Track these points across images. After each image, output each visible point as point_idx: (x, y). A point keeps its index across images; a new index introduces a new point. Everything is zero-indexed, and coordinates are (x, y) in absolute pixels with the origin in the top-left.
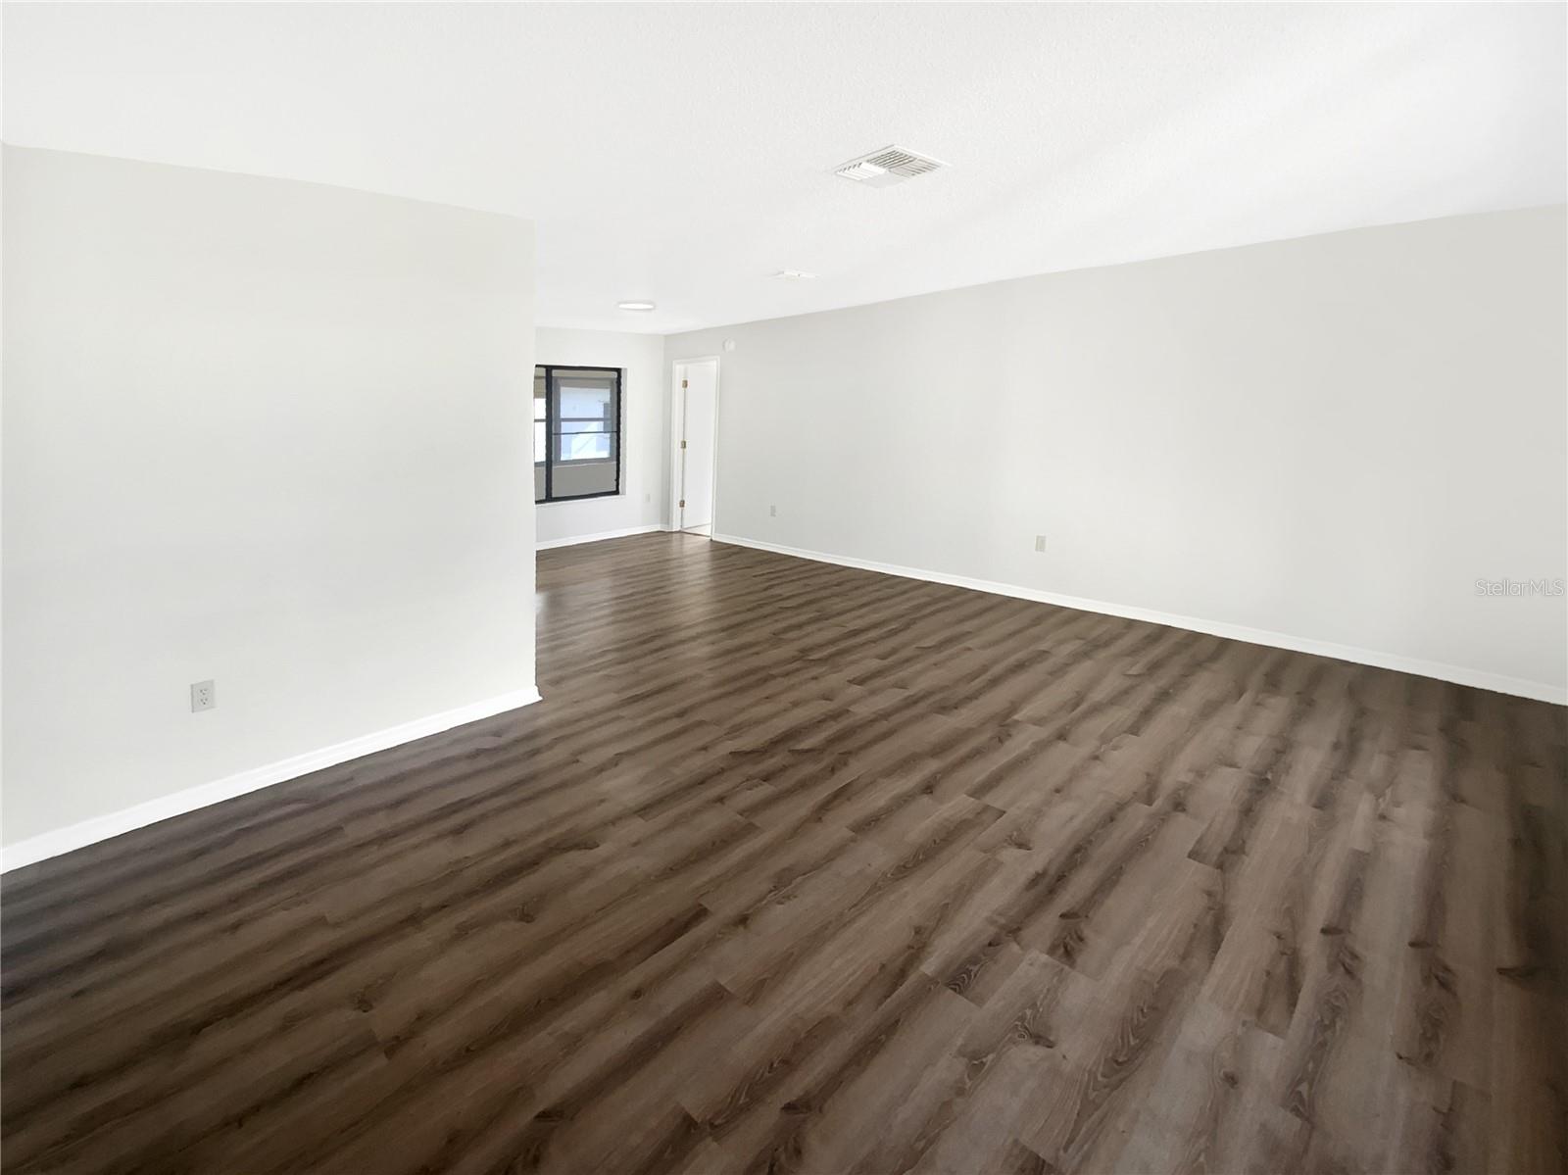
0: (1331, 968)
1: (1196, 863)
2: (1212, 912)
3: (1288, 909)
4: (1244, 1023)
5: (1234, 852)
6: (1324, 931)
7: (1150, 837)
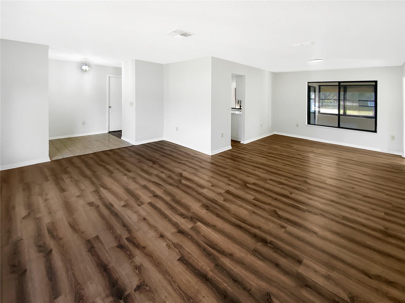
0: (44, 243)
1: (94, 236)
2: (78, 230)
3: (64, 247)
4: (54, 220)
5: (91, 249)
6: (51, 250)
7: (111, 231)
